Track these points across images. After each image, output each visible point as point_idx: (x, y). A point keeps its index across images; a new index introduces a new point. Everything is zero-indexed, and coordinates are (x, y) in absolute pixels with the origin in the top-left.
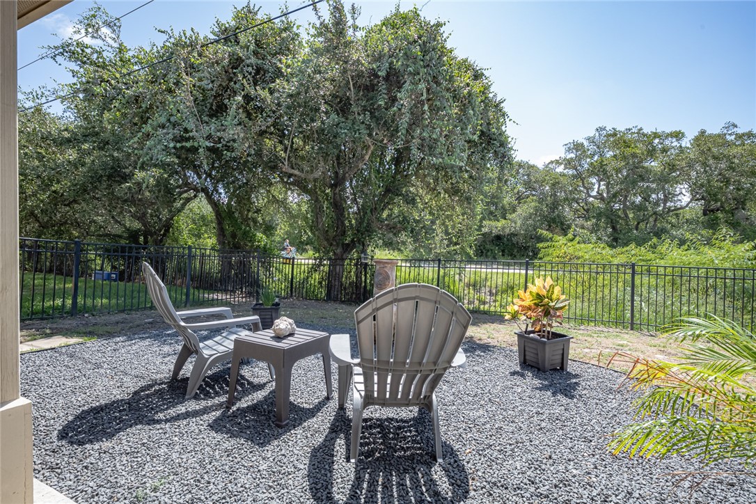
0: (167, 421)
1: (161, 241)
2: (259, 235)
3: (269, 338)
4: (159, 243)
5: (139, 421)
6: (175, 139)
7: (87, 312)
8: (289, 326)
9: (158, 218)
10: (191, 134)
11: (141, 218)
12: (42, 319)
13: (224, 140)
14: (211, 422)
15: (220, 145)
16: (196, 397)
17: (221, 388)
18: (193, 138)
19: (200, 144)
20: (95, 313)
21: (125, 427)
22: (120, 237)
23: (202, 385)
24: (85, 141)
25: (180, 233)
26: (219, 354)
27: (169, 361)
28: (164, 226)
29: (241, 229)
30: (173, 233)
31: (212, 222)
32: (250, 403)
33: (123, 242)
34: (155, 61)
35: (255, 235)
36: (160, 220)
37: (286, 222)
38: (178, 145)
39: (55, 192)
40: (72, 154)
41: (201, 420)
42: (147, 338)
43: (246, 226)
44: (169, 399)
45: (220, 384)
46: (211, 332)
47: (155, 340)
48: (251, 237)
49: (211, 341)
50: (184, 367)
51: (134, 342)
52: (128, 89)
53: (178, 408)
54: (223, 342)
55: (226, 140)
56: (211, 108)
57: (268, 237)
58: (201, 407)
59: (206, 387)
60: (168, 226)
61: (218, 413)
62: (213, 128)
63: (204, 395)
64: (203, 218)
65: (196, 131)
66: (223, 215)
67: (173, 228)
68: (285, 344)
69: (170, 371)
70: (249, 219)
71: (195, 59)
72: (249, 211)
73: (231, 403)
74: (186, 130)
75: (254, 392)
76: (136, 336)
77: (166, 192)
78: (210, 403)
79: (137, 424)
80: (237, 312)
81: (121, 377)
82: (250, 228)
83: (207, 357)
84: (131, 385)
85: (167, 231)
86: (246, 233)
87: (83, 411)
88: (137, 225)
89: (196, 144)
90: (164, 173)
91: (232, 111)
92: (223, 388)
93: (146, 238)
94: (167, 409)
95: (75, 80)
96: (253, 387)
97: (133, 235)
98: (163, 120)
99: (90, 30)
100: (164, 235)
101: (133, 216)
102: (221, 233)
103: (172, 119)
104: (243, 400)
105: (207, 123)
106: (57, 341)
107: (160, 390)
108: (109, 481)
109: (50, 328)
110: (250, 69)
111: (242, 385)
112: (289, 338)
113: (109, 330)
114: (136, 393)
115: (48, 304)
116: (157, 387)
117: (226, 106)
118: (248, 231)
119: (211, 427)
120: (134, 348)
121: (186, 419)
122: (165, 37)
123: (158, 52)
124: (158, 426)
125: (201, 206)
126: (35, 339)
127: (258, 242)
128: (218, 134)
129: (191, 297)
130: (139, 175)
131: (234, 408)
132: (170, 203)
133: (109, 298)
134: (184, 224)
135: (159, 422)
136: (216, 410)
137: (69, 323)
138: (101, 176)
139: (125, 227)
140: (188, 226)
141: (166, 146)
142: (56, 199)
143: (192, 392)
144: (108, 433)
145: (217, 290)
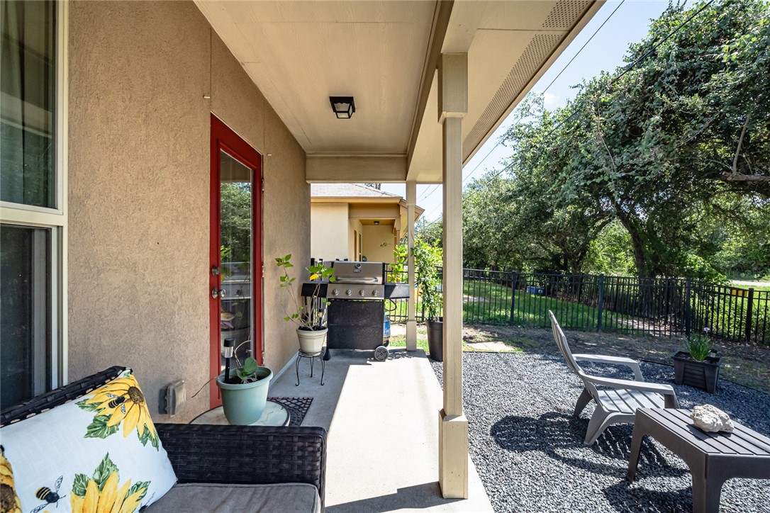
0: (564, 461)
1: (578, 263)
2: (692, 256)
3: (684, 425)
4: (576, 266)
5: (542, 447)
6: (586, 178)
7: (520, 324)
8: (720, 422)
9: (576, 242)
10: (601, 170)
11: (561, 244)
12: (494, 325)
13: (638, 166)
14: (606, 487)
15: (633, 173)
16: (594, 447)
17: (624, 449)
18: (603, 173)
19: (611, 177)
20: (524, 326)
21: (531, 447)
22: (546, 259)
23: (602, 435)
24: (520, 195)
25: (596, 255)
26: (620, 414)
27: (574, 393)
28: (581, 250)
29: (666, 251)
30: (589, 256)
31: (628, 243)
32: (657, 489)
33: (548, 264)
34: (569, 115)
35: (686, 257)
36: (578, 244)
37: (739, 236)
38: (589, 182)
39: (504, 232)
40: (513, 206)
41: (597, 479)
42: (558, 361)
43: (672, 247)
44: (568, 436)
45: (623, 443)
46: (621, 371)
47: (565, 366)
48: (680, 260)
49: (613, 392)
50: (587, 406)
51: (547, 362)
52: (548, 146)
53: (576, 452)
54: (626, 399)
55: (641, 165)
56: (624, 136)
57: (705, 258)
58: (599, 462)
59: (607, 439)
60: (584, 249)
61: (616, 481)
62: (625, 157)
63: (603, 449)
64: (619, 239)
65: (607, 166)
66: (642, 237)
67: (589, 251)
68: (709, 447)
69: (573, 404)
70: (678, 237)
71: (605, 98)
72: (677, 228)
73: (631, 475)
74: (596, 168)
75: (665, 476)
76: (550, 357)
77: (580, 223)
78: (608, 462)
79: (540, 450)
80: (657, 349)
81: (535, 395)
82: (679, 248)
83: (607, 411)
84: (540, 408)
85: (584, 254)
86: (672, 256)
87: (507, 416)
88: (558, 250)
89: (606, 178)
90: (578, 208)
91: (648, 133)
92: (626, 450)
93: (565, 261)
94: (566, 447)
95: (515, 152)
96: (664, 466)
97: (556, 258)
98: (576, 164)
99: (524, 112)
100: (581, 258)
101: (556, 243)
102: (639, 254)
103: (584, 161)
104: (648, 479)
105: (618, 154)
106: (500, 347)
107: (562, 422)
108: (514, 495)
109: (498, 333)
110: (672, 77)
111: (650, 457)
112: (720, 438)
113: (532, 344)
114: (544, 417)
115: (497, 313)
116: (560, 419)
117: (641, 129)
118: (676, 253)
119: (606, 493)
120: (547, 369)
121: (582, 468)
122: (577, 90)
123: (572, 106)
124: (556, 462)
125: (617, 228)
126: (489, 341)
127: (691, 265)
128: (631, 162)
129: (603, 321)
130: (558, 214)
131: (635, 485)
132: (585, 233)
133: (534, 313)
134: (599, 247)
135: (558, 457)
136: (613, 475)
137: (509, 331)
138: (531, 218)
139: (549, 251)
140: (604, 247)
141: (577, 186)
142: (505, 235)
143: (591, 439)
144: (520, 446)
145: (633, 316)
